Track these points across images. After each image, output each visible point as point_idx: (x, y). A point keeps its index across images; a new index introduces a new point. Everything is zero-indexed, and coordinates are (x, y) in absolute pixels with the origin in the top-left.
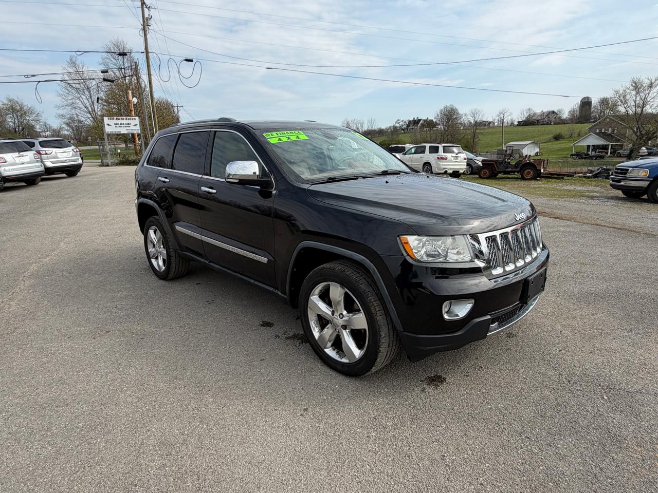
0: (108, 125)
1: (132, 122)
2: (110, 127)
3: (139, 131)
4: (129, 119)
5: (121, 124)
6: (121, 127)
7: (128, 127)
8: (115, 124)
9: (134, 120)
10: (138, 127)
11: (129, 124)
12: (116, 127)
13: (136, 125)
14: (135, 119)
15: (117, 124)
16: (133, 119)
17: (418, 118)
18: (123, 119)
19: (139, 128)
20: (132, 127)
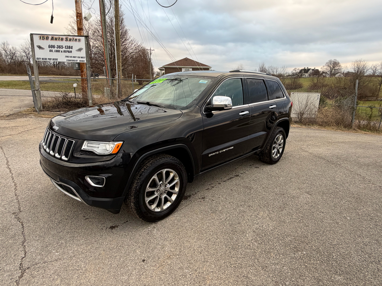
0: (40, 47)
1: (76, 45)
2: (41, 50)
3: (85, 59)
4: (70, 40)
5: (59, 47)
6: (58, 51)
7: (69, 52)
8: (49, 47)
9: (77, 43)
10: (83, 53)
11: (70, 47)
12: (51, 51)
13: (80, 50)
14: (79, 40)
15: (54, 47)
16: (76, 40)
17: (308, 68)
18: (62, 39)
19: (85, 55)
20: (75, 53)
